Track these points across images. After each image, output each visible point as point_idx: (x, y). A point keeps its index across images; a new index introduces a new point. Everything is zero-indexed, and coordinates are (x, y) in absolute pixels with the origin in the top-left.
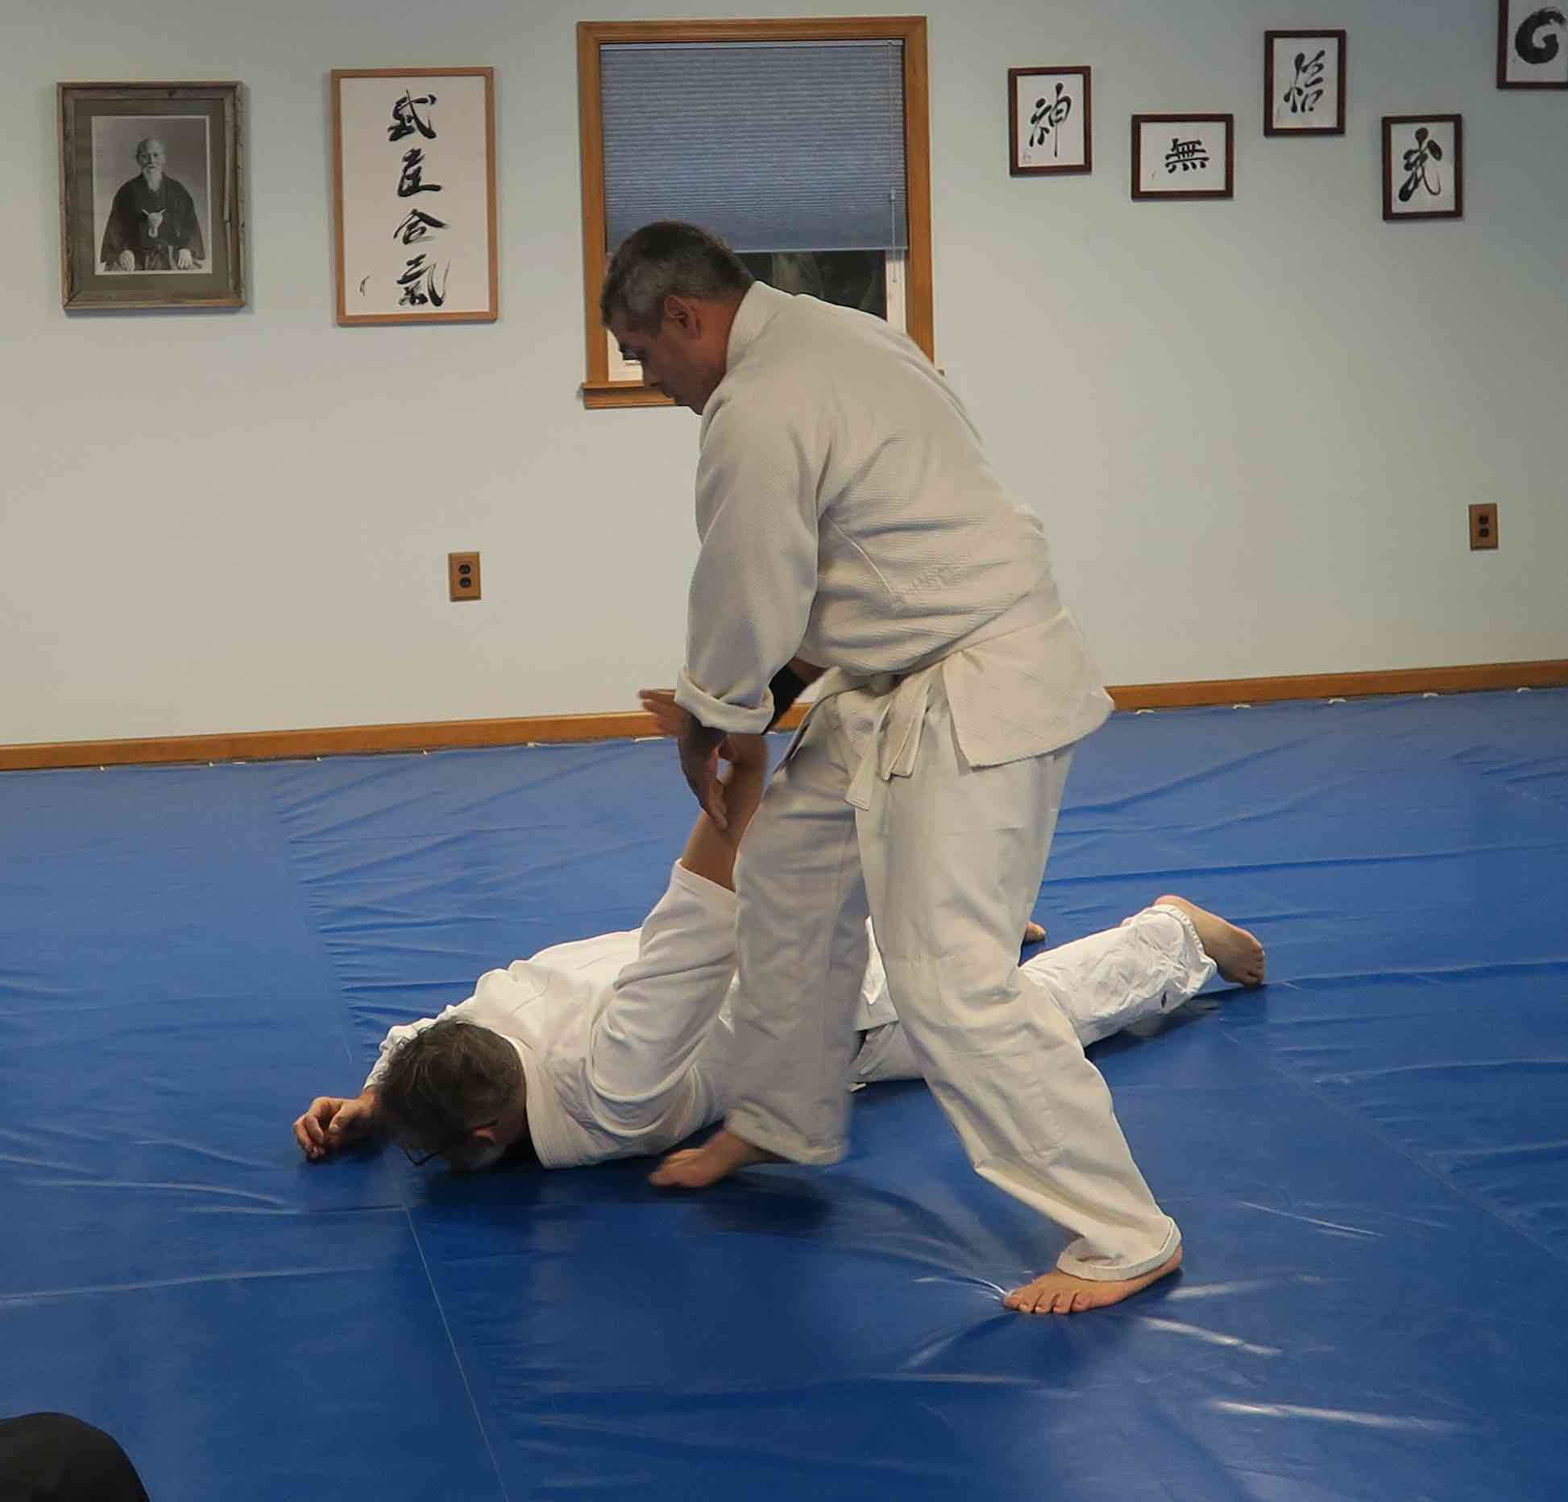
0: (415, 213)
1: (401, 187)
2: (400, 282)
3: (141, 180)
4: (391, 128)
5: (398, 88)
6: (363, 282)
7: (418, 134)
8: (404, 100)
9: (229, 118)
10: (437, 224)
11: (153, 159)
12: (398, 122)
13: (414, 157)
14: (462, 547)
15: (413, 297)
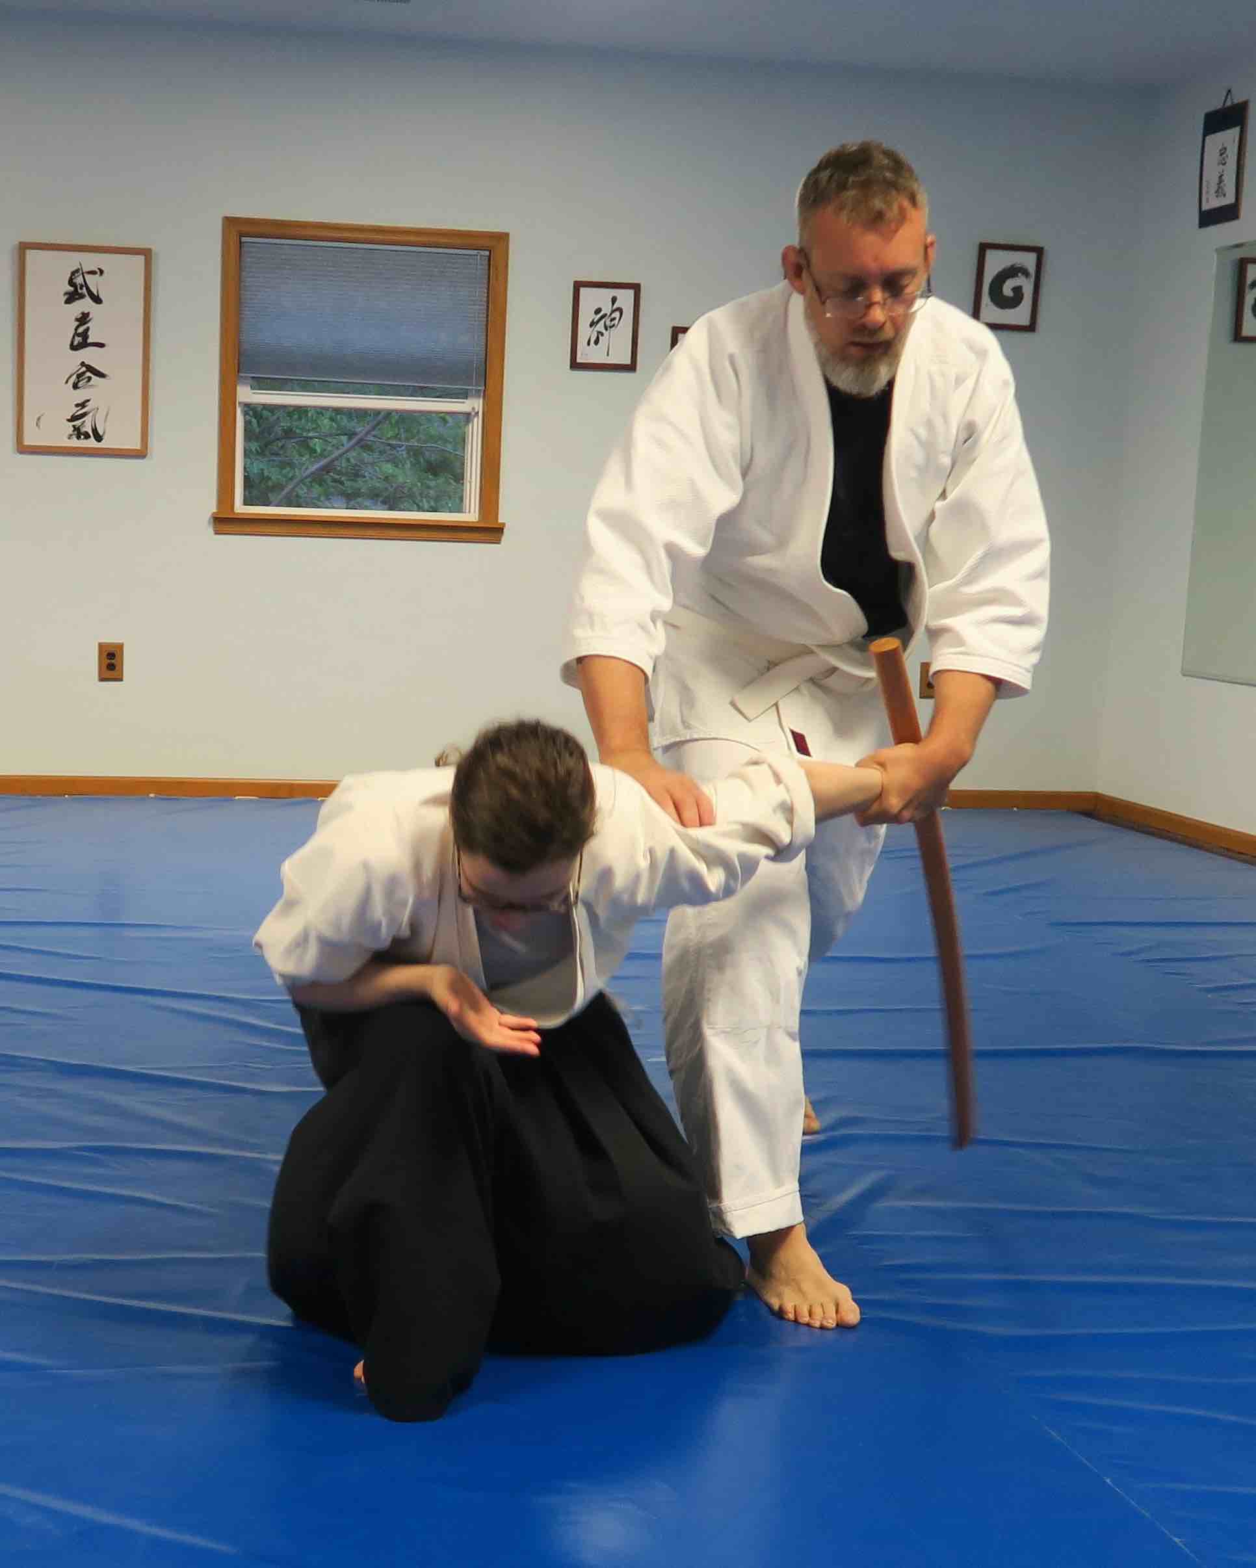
0: (83, 364)
1: (72, 342)
2: (69, 420)
4: (66, 294)
5: (73, 260)
6: (39, 419)
7: (88, 299)
8: (77, 271)
10: (100, 375)
12: (72, 289)
13: (84, 319)
14: (110, 639)
15: (79, 433)
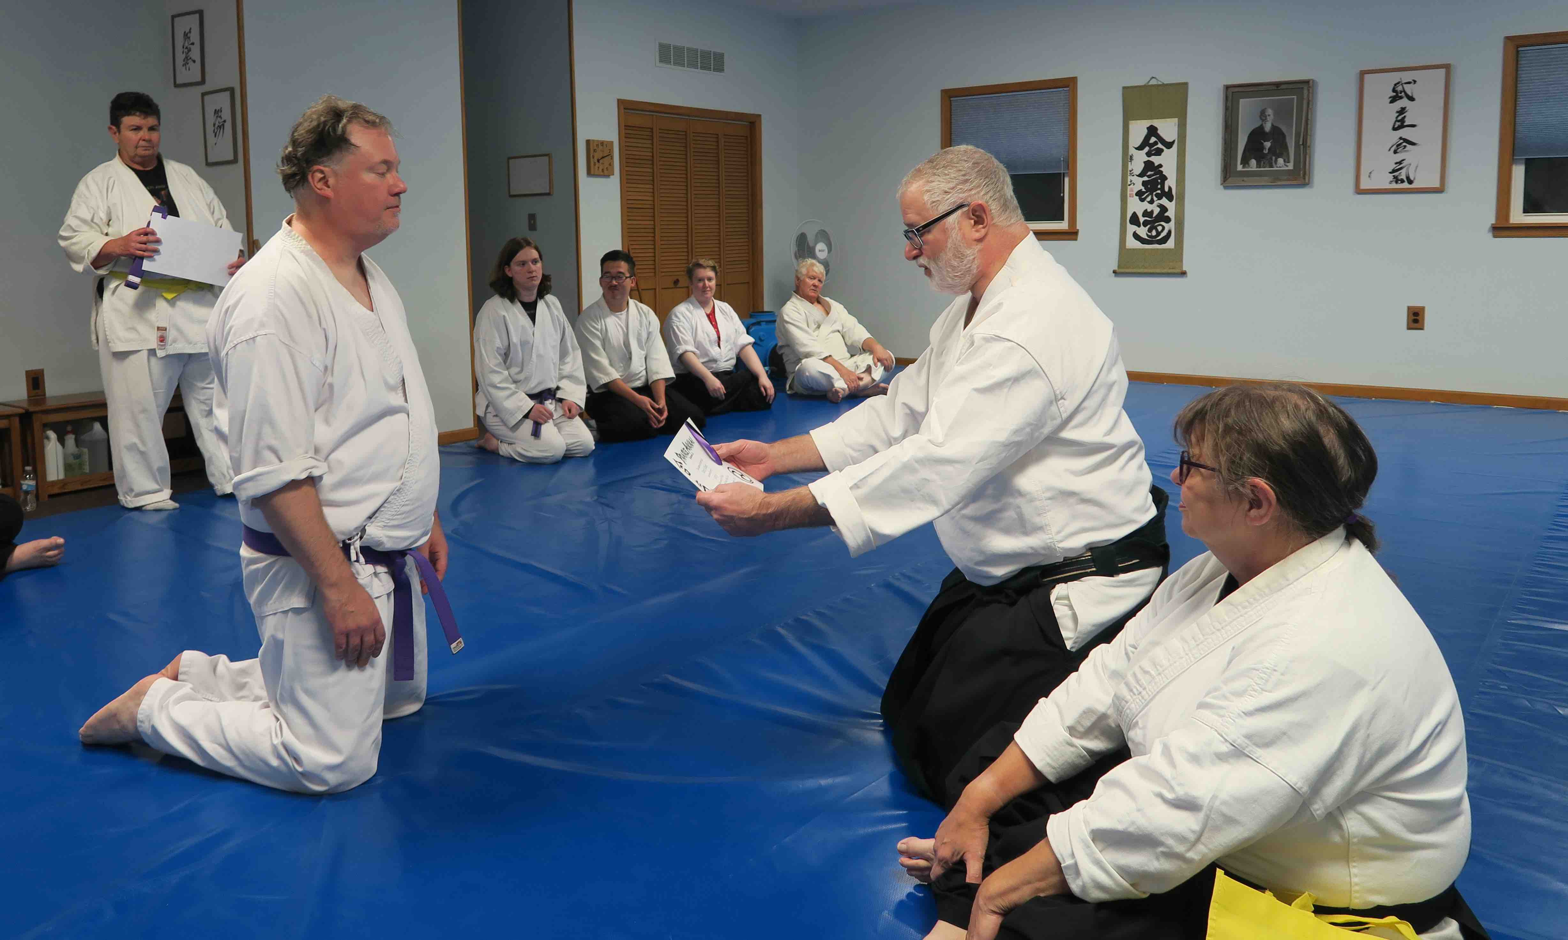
0: (1401, 138)
1: (1394, 125)
2: (1390, 173)
3: (1261, 128)
4: (1390, 97)
5: (1395, 77)
6: (1370, 173)
7: (1405, 100)
8: (1398, 83)
9: (1305, 96)
10: (1413, 144)
11: (1268, 117)
12: (1395, 94)
13: (1402, 111)
14: (1416, 303)
15: (1397, 180)
